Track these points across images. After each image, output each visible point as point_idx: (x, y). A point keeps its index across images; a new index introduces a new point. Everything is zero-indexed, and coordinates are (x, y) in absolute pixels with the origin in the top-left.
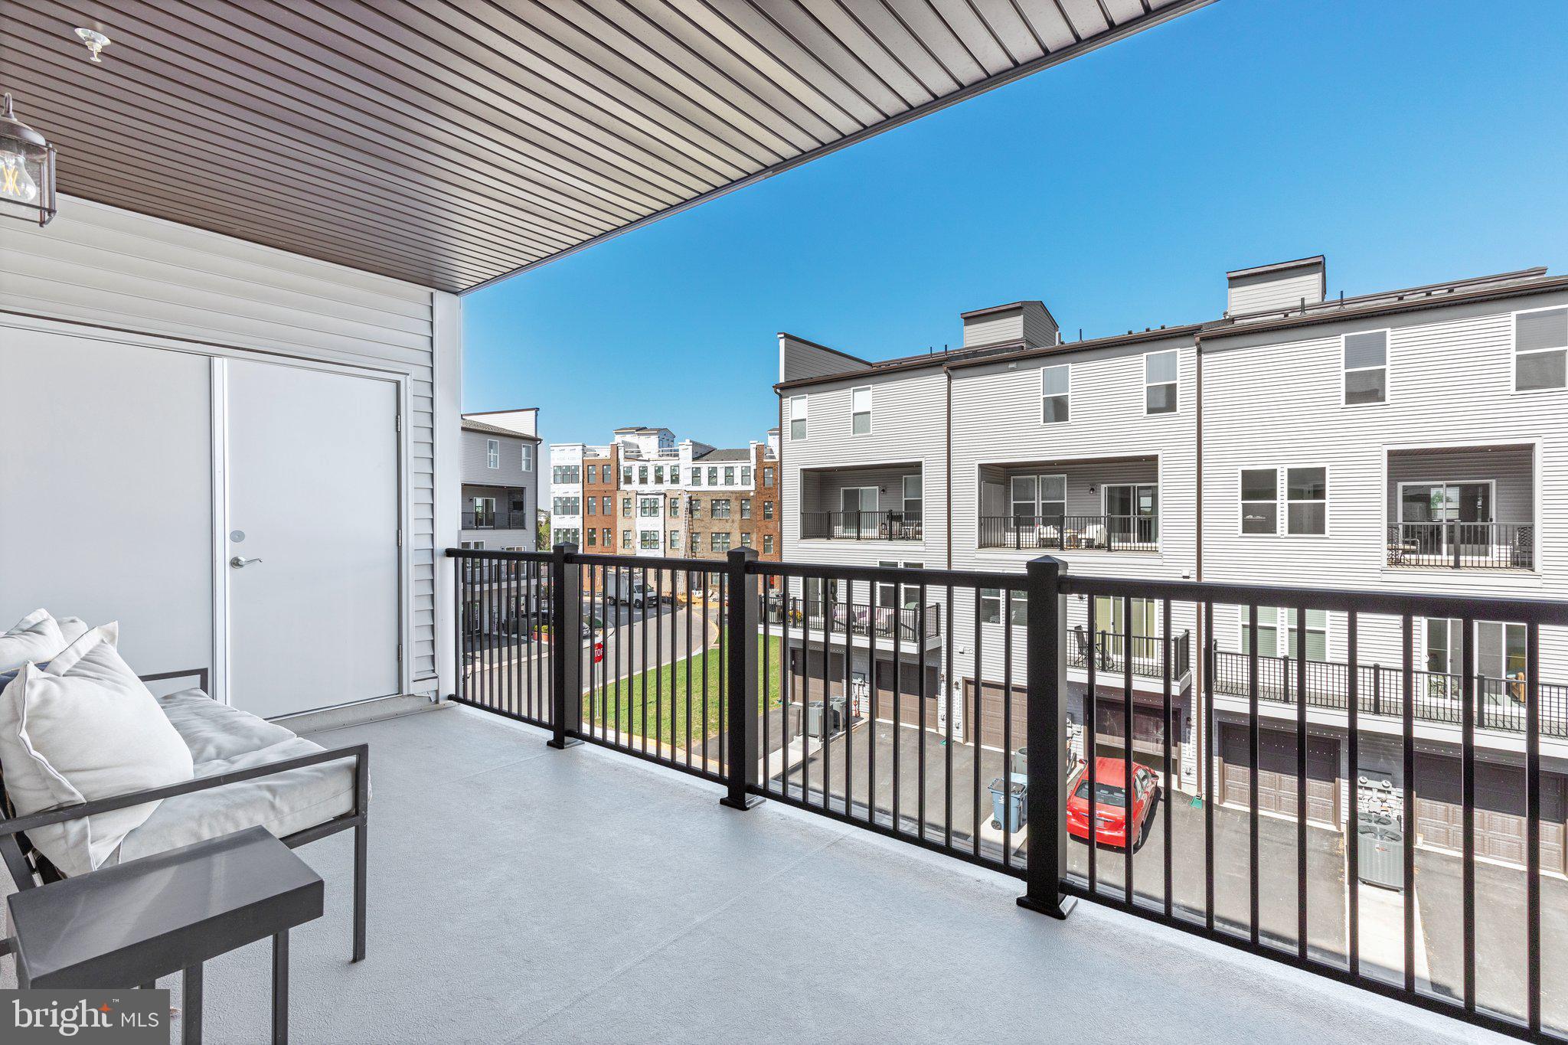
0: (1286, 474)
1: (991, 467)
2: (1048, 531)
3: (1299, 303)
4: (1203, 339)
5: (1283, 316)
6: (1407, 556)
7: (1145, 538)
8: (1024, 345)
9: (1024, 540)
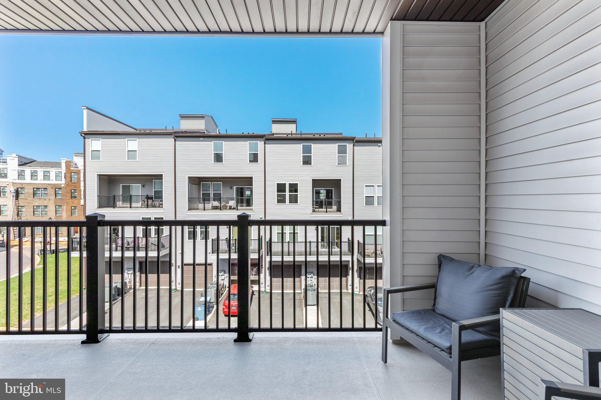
0: (288, 185)
1: (193, 178)
2: (216, 203)
3: (291, 132)
4: (266, 139)
5: (287, 135)
6: (316, 209)
7: (249, 205)
8: (205, 132)
9: (207, 207)
